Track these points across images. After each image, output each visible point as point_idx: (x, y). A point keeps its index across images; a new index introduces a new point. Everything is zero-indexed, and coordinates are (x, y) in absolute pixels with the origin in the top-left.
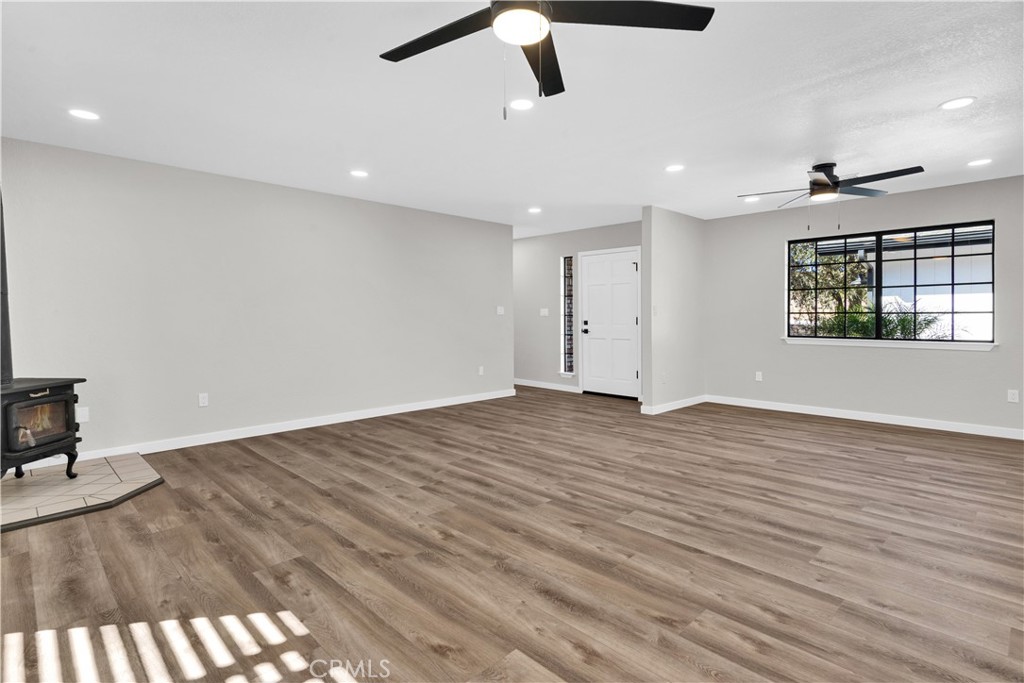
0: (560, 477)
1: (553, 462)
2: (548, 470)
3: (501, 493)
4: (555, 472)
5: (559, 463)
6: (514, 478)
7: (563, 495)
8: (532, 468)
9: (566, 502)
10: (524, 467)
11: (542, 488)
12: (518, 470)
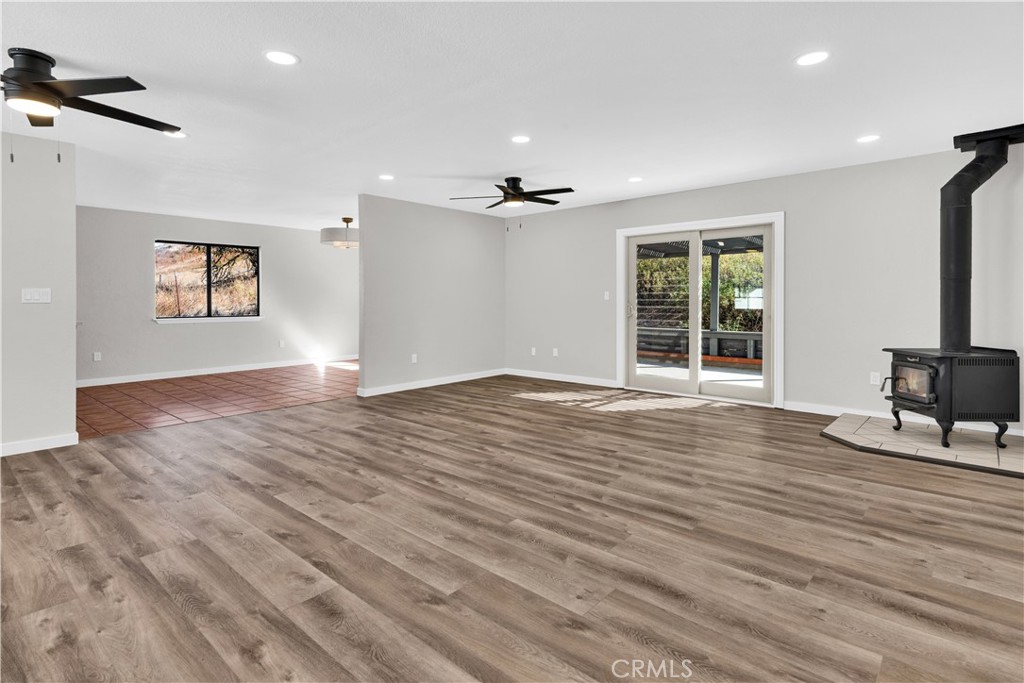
0: (488, 463)
1: (493, 483)
2: (501, 471)
3: (543, 449)
4: (493, 469)
5: (486, 481)
6: (536, 461)
7: (490, 449)
8: (520, 473)
9: (487, 444)
10: (528, 474)
11: (507, 453)
12: (534, 470)
